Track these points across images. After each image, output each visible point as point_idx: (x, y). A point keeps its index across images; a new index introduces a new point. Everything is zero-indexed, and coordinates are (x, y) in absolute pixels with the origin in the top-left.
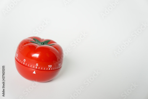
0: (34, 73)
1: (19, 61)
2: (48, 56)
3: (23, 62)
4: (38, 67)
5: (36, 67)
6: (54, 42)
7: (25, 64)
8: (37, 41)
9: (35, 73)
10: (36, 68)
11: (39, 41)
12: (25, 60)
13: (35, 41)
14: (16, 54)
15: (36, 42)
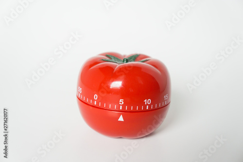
0: (121, 119)
1: (86, 99)
2: (142, 83)
3: (94, 100)
4: (124, 106)
5: (121, 106)
6: (146, 57)
7: (98, 103)
8: (114, 58)
9: (123, 120)
10: (121, 108)
11: (117, 59)
12: (96, 97)
13: (111, 58)
14: (78, 89)
15: (113, 60)
